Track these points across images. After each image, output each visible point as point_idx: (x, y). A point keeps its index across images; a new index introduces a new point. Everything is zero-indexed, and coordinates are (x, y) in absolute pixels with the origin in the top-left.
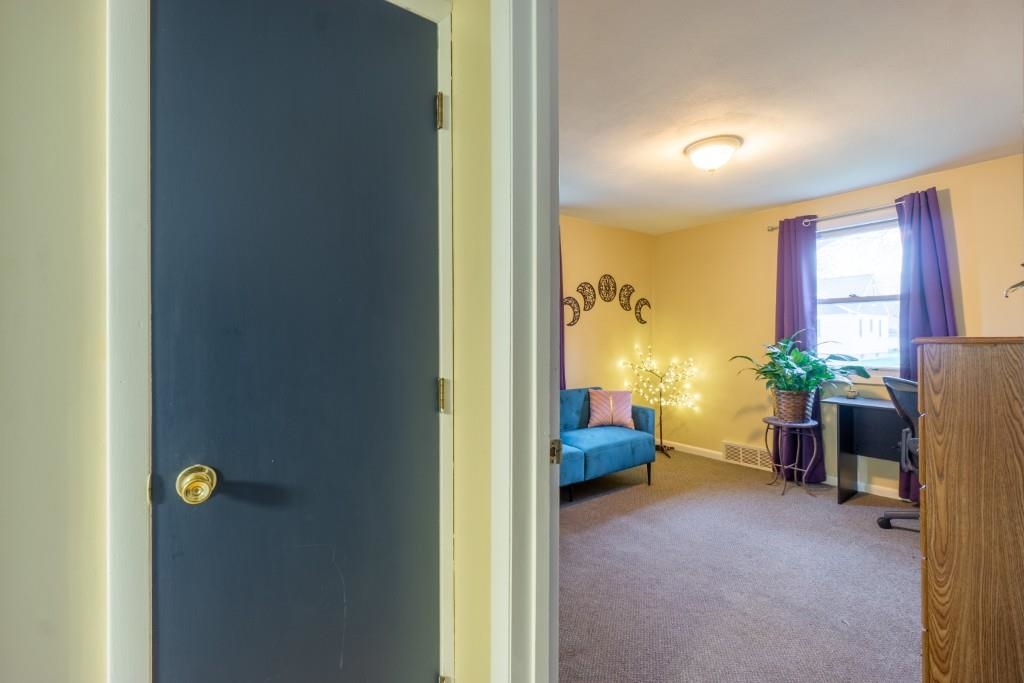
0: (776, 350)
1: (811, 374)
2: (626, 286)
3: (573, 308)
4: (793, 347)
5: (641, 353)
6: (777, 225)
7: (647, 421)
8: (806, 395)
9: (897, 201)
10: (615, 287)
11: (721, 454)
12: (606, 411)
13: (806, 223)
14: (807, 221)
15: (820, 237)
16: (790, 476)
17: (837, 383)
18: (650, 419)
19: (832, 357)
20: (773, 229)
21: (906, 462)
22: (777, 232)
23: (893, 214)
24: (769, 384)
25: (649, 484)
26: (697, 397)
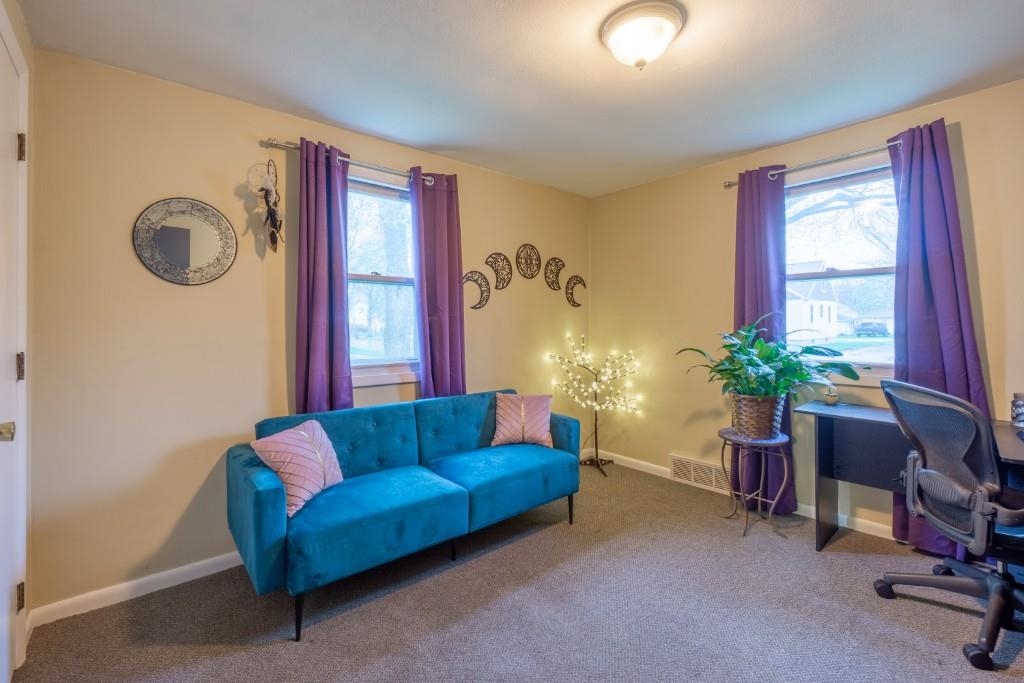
0: (736, 341)
1: (780, 372)
2: (554, 259)
3: (480, 286)
4: (757, 337)
5: (573, 344)
6: (736, 179)
7: (569, 437)
8: (774, 402)
9: (889, 141)
10: (539, 259)
11: (668, 470)
12: (515, 424)
13: (772, 176)
14: (771, 173)
15: (789, 194)
16: (752, 506)
17: (814, 384)
18: (573, 434)
19: (808, 350)
20: (729, 186)
21: (914, 502)
22: (735, 189)
23: (884, 159)
24: (726, 387)
25: (571, 523)
26: (640, 398)
